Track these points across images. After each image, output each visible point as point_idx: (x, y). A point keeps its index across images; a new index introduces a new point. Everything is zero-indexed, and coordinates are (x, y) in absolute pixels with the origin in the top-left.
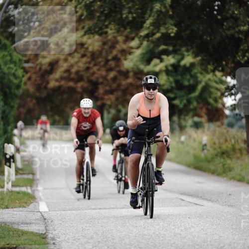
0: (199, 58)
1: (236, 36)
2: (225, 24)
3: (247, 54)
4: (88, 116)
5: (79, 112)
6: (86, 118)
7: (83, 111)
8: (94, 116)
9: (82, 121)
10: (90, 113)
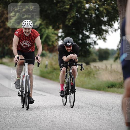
0: (45, 22)
1: (64, 10)
2: (59, 4)
3: (71, 21)
4: (28, 35)
5: (20, 32)
6: (27, 37)
7: (24, 30)
8: (34, 36)
9: (22, 40)
10: (30, 33)
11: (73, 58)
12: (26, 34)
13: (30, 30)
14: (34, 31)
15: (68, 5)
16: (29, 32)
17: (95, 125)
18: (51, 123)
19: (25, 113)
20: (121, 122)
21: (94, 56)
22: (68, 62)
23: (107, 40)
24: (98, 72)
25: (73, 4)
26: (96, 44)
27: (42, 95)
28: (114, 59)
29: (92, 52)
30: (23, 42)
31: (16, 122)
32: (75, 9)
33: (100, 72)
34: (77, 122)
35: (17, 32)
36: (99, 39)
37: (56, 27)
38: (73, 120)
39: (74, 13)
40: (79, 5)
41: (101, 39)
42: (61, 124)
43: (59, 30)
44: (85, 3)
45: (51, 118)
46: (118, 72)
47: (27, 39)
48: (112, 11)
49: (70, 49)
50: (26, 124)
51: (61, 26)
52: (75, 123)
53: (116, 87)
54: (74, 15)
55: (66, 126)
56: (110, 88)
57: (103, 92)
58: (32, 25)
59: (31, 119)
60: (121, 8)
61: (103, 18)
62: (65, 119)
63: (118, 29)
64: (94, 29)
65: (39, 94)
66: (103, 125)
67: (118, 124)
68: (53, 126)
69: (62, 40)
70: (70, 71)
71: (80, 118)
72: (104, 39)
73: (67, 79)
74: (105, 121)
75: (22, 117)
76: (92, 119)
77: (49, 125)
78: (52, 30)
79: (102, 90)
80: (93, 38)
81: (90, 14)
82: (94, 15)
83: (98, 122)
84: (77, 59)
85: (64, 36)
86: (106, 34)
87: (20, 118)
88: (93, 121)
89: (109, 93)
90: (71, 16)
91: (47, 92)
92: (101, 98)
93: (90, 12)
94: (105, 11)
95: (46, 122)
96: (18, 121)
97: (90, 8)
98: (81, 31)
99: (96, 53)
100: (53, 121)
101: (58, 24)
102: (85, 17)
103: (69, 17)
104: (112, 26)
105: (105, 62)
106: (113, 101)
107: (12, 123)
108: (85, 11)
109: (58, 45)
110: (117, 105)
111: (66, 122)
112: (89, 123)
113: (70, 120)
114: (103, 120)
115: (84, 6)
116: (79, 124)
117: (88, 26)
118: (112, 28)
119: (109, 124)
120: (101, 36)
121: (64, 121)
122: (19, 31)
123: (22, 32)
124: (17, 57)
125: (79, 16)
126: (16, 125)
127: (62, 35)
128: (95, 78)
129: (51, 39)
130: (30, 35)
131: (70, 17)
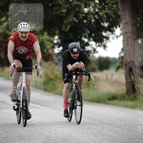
1: (61, 15)
2: (54, 8)
3: (68, 26)
4: (25, 40)
5: (16, 36)
6: (23, 42)
7: (20, 34)
8: (31, 40)
9: (19, 45)
10: (27, 37)
11: (79, 66)
12: (22, 39)
13: (27, 35)
14: (31, 35)
15: (64, 9)
16: (25, 37)
17: (94, 141)
18: (47, 139)
19: (17, 127)
20: (123, 138)
21: (94, 65)
22: (73, 71)
23: (107, 47)
24: (98, 83)
25: (70, 8)
26: (95, 52)
27: (36, 108)
28: (115, 69)
29: (91, 61)
30: (20, 48)
31: (7, 137)
32: (73, 14)
33: (101, 82)
34: (75, 137)
35: (12, 37)
36: (99, 46)
37: (52, 33)
38: (70, 136)
39: (71, 18)
40: (77, 9)
41: (101, 46)
42: (57, 140)
43: (55, 37)
44: (84, 7)
45: (46, 133)
46: (120, 83)
47: (24, 44)
48: (114, 16)
49: (77, 56)
50: (18, 139)
51: (57, 32)
52: (73, 138)
53: (118, 100)
54: (71, 20)
55: (63, 142)
56: (112, 100)
57: (103, 104)
58: (30, 28)
59: (24, 134)
60: (123, 13)
61: (104, 23)
62: (62, 134)
63: (120, 36)
64: (93, 35)
65: (33, 107)
66: (104, 141)
67: (120, 139)
68: (48, 142)
69: (58, 47)
70: (76, 82)
71: (77, 133)
72: (105, 47)
73: (72, 91)
74: (105, 136)
75: (14, 132)
76: (91, 134)
77: (44, 141)
78: (47, 36)
79: (102, 102)
80: (92, 45)
81: (89, 19)
82: (93, 20)
83: (98, 137)
84: (84, 68)
85: (60, 43)
86: (106, 41)
87: (12, 132)
88: (93, 136)
89: (110, 106)
90: (68, 21)
91: (42, 105)
92: (101, 111)
93: (89, 16)
94: (105, 16)
95: (41, 138)
96: (10, 136)
97: (89, 13)
98: (79, 37)
99: (95, 62)
100: (49, 136)
101: (53, 30)
102: (84, 23)
103: (65, 22)
104: (113, 32)
105: (105, 72)
106: (115, 114)
107: (4, 139)
108: (83, 15)
109: (53, 53)
110: (119, 119)
111: (62, 138)
112: (88, 139)
113: (67, 135)
114: (103, 135)
115: (82, 9)
116: (77, 139)
117: (87, 32)
118: (113, 35)
119: (110, 140)
120: (101, 43)
121: (60, 137)
122: (14, 36)
123: (18, 36)
124: (13, 65)
125: (77, 21)
126: (7, 141)
127: (58, 42)
128: (94, 89)
129: (46, 47)
130: (28, 39)
131: (67, 23)
